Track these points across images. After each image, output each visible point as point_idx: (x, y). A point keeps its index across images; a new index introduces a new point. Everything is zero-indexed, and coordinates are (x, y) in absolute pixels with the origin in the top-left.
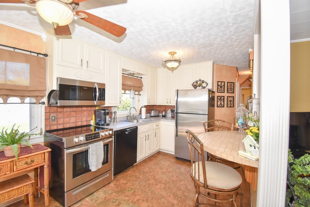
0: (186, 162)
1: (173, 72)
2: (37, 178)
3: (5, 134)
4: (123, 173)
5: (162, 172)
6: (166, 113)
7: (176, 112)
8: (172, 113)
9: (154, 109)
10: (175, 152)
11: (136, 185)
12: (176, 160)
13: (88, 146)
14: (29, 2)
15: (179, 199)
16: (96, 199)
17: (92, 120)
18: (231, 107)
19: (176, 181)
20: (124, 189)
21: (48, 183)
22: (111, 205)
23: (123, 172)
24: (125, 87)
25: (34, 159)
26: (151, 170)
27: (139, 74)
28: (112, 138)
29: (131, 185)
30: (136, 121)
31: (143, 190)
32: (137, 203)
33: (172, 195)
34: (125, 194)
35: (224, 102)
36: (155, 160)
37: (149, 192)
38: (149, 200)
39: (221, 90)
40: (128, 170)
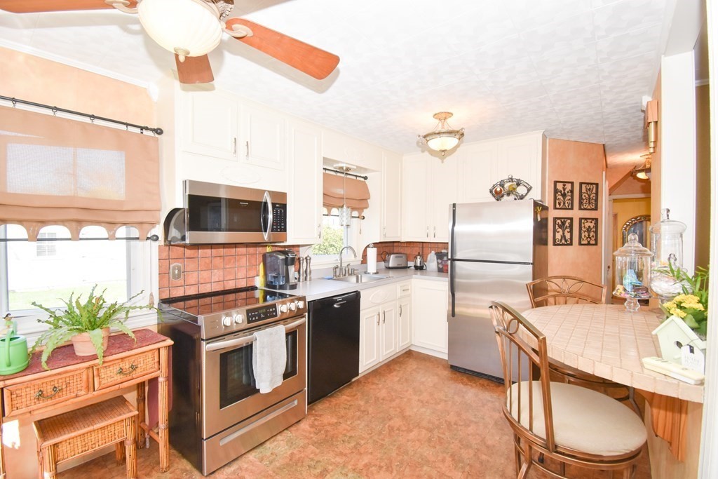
0: (476, 378)
1: (445, 160)
2: (142, 404)
3: (75, 308)
4: (329, 399)
5: (419, 400)
6: (424, 260)
7: (450, 257)
8: (440, 261)
9: (395, 252)
10: (450, 354)
11: (361, 429)
12: (452, 371)
13: (252, 334)
14: (123, 3)
15: (467, 469)
16: (271, 458)
17: (258, 276)
18: (589, 244)
19: (455, 424)
20: (332, 437)
21: (167, 418)
22: (304, 473)
23: (329, 397)
24: (330, 201)
25: (136, 363)
26: (393, 394)
27: (361, 168)
28: (304, 317)
29: (349, 428)
30: (354, 279)
31: (377, 442)
32: (364, 472)
33: (448, 459)
34: (336, 449)
35: (571, 232)
36: (402, 372)
37: (391, 447)
38: (394, 467)
39: (564, 203)
40: (340, 391)
